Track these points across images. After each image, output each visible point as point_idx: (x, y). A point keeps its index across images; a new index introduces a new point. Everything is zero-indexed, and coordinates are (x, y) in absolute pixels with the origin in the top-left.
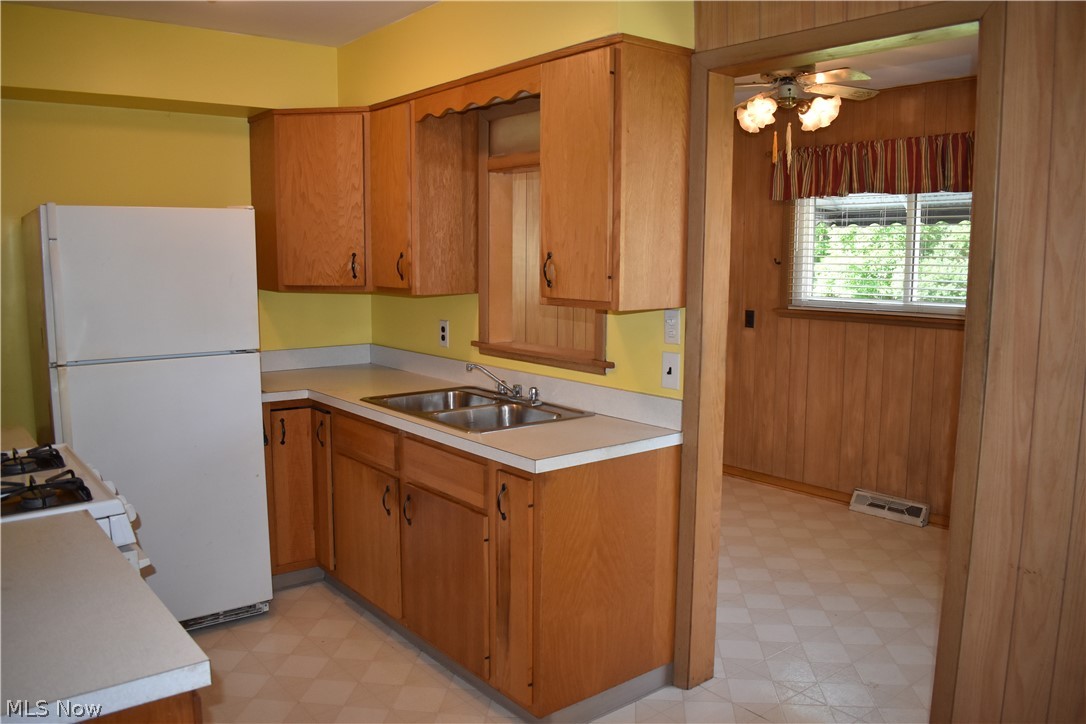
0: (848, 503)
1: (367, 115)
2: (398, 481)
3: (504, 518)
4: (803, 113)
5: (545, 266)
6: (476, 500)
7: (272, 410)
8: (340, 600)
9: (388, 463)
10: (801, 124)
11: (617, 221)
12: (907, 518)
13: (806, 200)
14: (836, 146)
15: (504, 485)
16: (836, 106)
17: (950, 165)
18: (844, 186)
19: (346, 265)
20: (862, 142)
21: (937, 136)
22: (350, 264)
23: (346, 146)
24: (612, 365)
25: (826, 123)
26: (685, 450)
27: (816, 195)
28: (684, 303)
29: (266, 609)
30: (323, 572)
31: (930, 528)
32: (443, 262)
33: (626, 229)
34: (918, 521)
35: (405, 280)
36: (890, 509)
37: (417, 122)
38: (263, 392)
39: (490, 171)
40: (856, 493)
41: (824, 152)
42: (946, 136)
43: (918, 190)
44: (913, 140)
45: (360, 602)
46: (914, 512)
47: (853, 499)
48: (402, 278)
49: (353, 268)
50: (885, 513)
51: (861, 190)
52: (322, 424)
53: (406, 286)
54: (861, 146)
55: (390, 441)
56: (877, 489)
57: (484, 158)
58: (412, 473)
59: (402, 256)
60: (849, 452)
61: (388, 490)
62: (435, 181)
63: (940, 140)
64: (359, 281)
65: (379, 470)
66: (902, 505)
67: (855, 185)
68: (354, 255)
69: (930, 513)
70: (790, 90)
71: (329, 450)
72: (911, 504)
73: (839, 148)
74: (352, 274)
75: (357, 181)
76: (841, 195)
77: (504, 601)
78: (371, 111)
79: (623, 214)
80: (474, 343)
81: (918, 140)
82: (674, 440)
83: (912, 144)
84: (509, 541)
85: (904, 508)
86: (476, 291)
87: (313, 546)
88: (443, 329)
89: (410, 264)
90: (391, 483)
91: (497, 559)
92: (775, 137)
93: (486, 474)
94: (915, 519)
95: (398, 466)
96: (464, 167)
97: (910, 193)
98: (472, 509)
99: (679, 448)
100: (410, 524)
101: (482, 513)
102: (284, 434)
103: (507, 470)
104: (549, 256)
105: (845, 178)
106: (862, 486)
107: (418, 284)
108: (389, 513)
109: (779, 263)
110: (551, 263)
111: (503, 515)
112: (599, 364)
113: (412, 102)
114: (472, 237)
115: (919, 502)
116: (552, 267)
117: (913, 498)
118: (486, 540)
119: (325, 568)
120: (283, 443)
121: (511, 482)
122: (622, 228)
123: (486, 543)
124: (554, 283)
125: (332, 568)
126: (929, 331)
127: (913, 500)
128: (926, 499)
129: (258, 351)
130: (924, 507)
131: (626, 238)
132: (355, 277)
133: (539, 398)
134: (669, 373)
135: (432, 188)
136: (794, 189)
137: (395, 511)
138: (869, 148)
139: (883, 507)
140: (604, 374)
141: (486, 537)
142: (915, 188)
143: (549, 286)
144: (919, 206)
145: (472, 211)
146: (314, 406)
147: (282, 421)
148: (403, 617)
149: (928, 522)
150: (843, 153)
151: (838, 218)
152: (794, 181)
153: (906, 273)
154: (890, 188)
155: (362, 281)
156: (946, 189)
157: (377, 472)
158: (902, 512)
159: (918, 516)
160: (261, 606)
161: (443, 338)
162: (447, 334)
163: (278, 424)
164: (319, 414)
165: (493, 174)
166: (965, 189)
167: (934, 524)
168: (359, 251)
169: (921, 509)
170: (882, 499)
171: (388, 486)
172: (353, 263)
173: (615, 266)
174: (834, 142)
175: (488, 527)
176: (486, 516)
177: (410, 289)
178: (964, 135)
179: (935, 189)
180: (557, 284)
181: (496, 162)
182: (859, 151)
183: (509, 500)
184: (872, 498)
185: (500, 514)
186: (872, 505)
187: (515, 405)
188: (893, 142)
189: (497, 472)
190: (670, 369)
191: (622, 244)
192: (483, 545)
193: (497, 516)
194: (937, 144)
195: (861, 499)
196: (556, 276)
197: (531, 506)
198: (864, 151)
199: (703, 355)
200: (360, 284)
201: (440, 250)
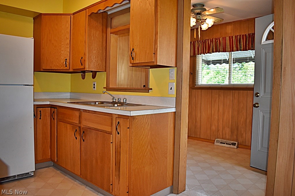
0: (214, 143)
1: (72, 16)
2: (80, 127)
3: (118, 134)
4: (202, 24)
5: (131, 53)
6: (108, 129)
7: (37, 108)
8: (58, 172)
9: (76, 121)
10: (202, 28)
11: (157, 35)
12: (232, 146)
13: (199, 55)
15: (118, 122)
16: (213, 22)
17: (242, 43)
18: (211, 50)
19: (63, 62)
20: (216, 38)
21: (238, 36)
22: (65, 62)
23: (66, 25)
24: (151, 89)
25: (210, 26)
26: (176, 113)
27: (203, 53)
28: (176, 66)
29: (33, 174)
30: (53, 163)
31: (238, 149)
32: (95, 61)
33: (159, 38)
34: (235, 147)
35: (83, 66)
36: (226, 144)
37: (88, 16)
38: (34, 101)
39: (110, 33)
40: (216, 140)
41: (205, 41)
42: (240, 35)
43: (233, 51)
44: (231, 37)
45: (65, 171)
46: (234, 144)
47: (215, 141)
48: (82, 65)
49: (66, 64)
50: (225, 145)
51: (216, 52)
52: (54, 112)
53: (83, 67)
54: (216, 39)
55: (77, 114)
56: (222, 138)
57: (109, 30)
58: (85, 124)
59: (82, 58)
60: (214, 128)
61: (76, 131)
62: (93, 35)
63: (239, 36)
65: (73, 125)
66: (230, 142)
67: (214, 50)
68: (66, 59)
69: (238, 144)
70: (199, 16)
71: (56, 121)
72: (232, 142)
73: (209, 40)
75: (68, 36)
76: (210, 53)
77: (118, 163)
79: (159, 33)
80: (104, 88)
81: (232, 37)
82: (174, 110)
83: (231, 38)
84: (120, 141)
85: (230, 143)
86: (106, 71)
87: (50, 154)
88: (94, 85)
89: (85, 60)
90: (78, 128)
91: (116, 149)
92: (195, 30)
93: (112, 119)
95: (80, 123)
96: (103, 32)
97: (230, 52)
98: (106, 132)
100: (84, 141)
101: (110, 133)
102: (41, 116)
103: (120, 116)
104: (133, 50)
105: (211, 48)
106: (218, 138)
107: (87, 67)
108: (76, 138)
109: (192, 74)
110: (133, 52)
112: (146, 89)
113: (87, 10)
114: (105, 54)
115: (235, 141)
118: (111, 143)
119: (53, 161)
120: (40, 119)
121: (121, 121)
122: (158, 38)
123: (111, 144)
125: (56, 161)
126: (236, 91)
127: (233, 141)
128: (237, 140)
129: (32, 85)
130: (237, 143)
131: (159, 41)
132: (66, 66)
133: (127, 102)
134: (171, 89)
135: (92, 37)
136: (196, 52)
137: (78, 137)
138: (218, 40)
139: (224, 143)
140: (149, 92)
141: (111, 142)
143: (133, 59)
144: (232, 58)
145: (105, 46)
146: (52, 106)
147: (40, 111)
148: (81, 174)
149: (238, 147)
150: (211, 42)
151: (208, 63)
152: (196, 50)
153: (229, 75)
154: (224, 51)
155: (69, 68)
156: (241, 50)
158: (230, 144)
159: (235, 145)
160: (31, 173)
161: (94, 87)
162: (96, 86)
163: (39, 112)
164: (53, 109)
165: (112, 35)
166: (246, 50)
167: (239, 147)
168: (68, 58)
169: (236, 143)
170: (224, 141)
171: (76, 130)
172: (66, 62)
173: (156, 50)
174: (208, 38)
175: (112, 138)
176: (112, 134)
177: (84, 68)
178: (245, 35)
179: (237, 50)
180: (135, 58)
181: (113, 30)
182: (215, 41)
183: (120, 127)
184: (221, 141)
185: (117, 133)
186: (221, 143)
187: (119, 104)
188: (225, 38)
189: (116, 117)
190: (171, 88)
191: (158, 43)
192: (110, 145)
193: (116, 134)
194: (238, 38)
195: (218, 142)
196: (135, 56)
197: (128, 128)
198: (217, 41)
199: (182, 82)
200: (67, 69)
201: (94, 57)
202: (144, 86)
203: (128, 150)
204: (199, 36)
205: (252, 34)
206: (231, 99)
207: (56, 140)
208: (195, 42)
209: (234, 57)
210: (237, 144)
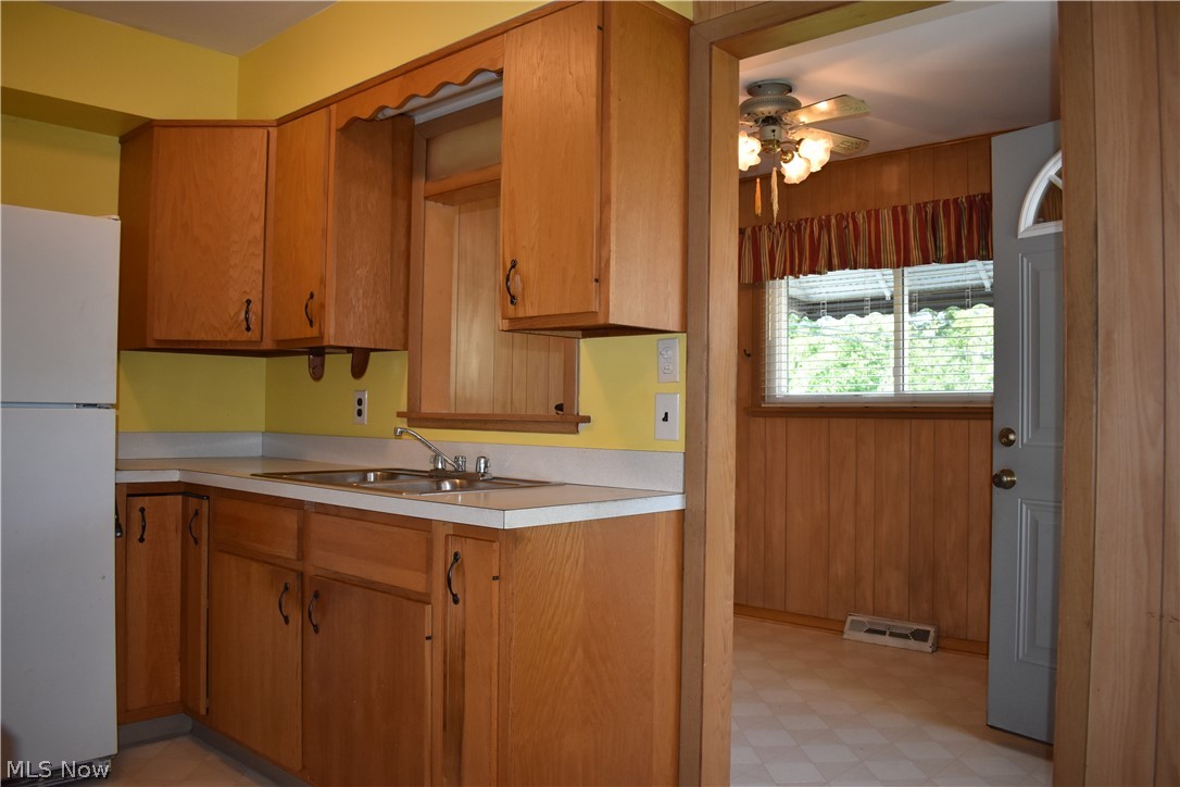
0: (842, 632)
1: (274, 132)
2: (301, 575)
3: (456, 601)
4: (786, 162)
5: (508, 280)
6: (412, 581)
7: (128, 495)
8: (212, 757)
9: (287, 550)
10: (784, 177)
11: (606, 208)
12: (913, 644)
13: (777, 281)
14: (812, 220)
15: (456, 554)
16: (827, 149)
17: (943, 234)
18: (823, 261)
19: (237, 313)
20: (841, 214)
21: (925, 204)
22: (243, 313)
23: (248, 164)
24: (587, 419)
25: (816, 168)
26: (688, 516)
27: (791, 274)
28: (684, 329)
30: (190, 720)
31: (940, 654)
32: (365, 307)
33: (617, 220)
34: (927, 647)
35: (316, 327)
36: (892, 634)
37: (337, 130)
38: (116, 470)
39: (425, 198)
40: (850, 618)
41: (799, 226)
42: (936, 203)
43: (908, 263)
44: (899, 208)
46: (921, 636)
47: (847, 625)
48: (312, 325)
49: (247, 319)
50: (886, 640)
51: (842, 267)
52: (196, 514)
53: (318, 335)
54: (841, 218)
55: (291, 521)
56: (875, 613)
57: (420, 186)
58: (324, 560)
59: (312, 296)
60: (839, 570)
61: (286, 589)
62: (358, 205)
63: (930, 207)
64: (254, 335)
65: (273, 564)
66: (906, 629)
67: (836, 261)
68: (249, 302)
69: (938, 637)
70: (774, 131)
71: (204, 548)
72: (915, 627)
73: (816, 221)
74: (244, 325)
75: (257, 208)
76: (820, 273)
77: (454, 724)
78: (278, 126)
79: (614, 200)
80: (400, 415)
81: (904, 209)
82: (675, 503)
83: (899, 213)
84: (464, 633)
85: (908, 632)
86: (406, 349)
87: (178, 684)
88: (360, 402)
89: (322, 306)
90: (292, 580)
91: (445, 662)
92: (758, 185)
93: (430, 543)
94: (922, 643)
95: (302, 554)
96: (394, 194)
97: (898, 267)
98: (407, 596)
99: (681, 513)
100: (316, 631)
101: (423, 599)
102: (144, 528)
103: (463, 531)
104: (514, 266)
105: (823, 254)
106: (857, 611)
107: (332, 331)
108: (286, 620)
109: (749, 355)
110: (516, 273)
111: (454, 596)
112: (565, 417)
113: (333, 107)
114: (402, 278)
115: (925, 624)
116: (518, 278)
117: (917, 621)
118: (428, 638)
119: (193, 714)
120: (142, 540)
121: (467, 549)
122: (613, 218)
123: (428, 643)
124: (519, 299)
125: (203, 711)
126: (926, 421)
127: (918, 623)
128: (933, 619)
129: (112, 406)
130: (932, 630)
131: (618, 229)
132: (248, 329)
133: (490, 470)
134: (665, 419)
135: (353, 214)
136: (765, 269)
137: (296, 617)
138: (850, 220)
139: (883, 633)
140: (576, 432)
141: (428, 634)
142: (904, 261)
143: (512, 302)
144: (906, 292)
145: (403, 246)
146: (188, 490)
147: (142, 510)
148: (303, 767)
149: (937, 647)
150: (821, 229)
151: (811, 310)
152: (765, 260)
153: (897, 358)
154: (875, 263)
155: (259, 335)
156: (939, 261)
157: (271, 567)
158: (905, 637)
159: (926, 640)
161: (360, 413)
162: (365, 408)
163: (136, 515)
164: (193, 502)
165: (430, 204)
166: (960, 260)
167: (944, 649)
168: (255, 297)
169: (929, 632)
170: (881, 623)
171: (286, 584)
172: (247, 313)
173: (603, 265)
174: (809, 216)
175: (432, 619)
176: (429, 603)
177: (321, 337)
178: (956, 200)
179: (926, 261)
180: (523, 299)
181: (435, 187)
182: (839, 223)
183: (464, 574)
184: (869, 622)
185: (450, 597)
186: (870, 631)
187: (458, 481)
188: (877, 212)
189: (447, 536)
190: (666, 414)
191: (613, 238)
192: (423, 647)
193: (446, 601)
194: (926, 212)
195: (856, 626)
196: (523, 289)
197: (495, 578)
198: (845, 223)
199: (710, 391)
200: (254, 339)
201: (361, 292)
202: (559, 408)
203: (495, 668)
204: (776, 207)
205: (983, 195)
206: (907, 455)
207: (203, 629)
208: (760, 229)
209: (913, 288)
210: (932, 634)
